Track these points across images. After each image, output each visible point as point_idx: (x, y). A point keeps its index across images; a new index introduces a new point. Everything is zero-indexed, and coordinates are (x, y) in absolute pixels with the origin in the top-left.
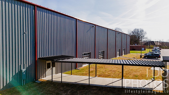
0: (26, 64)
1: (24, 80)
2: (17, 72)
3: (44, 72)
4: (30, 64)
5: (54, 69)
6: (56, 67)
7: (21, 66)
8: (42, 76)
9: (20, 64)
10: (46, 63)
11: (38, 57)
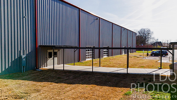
0: (26, 50)
1: (24, 67)
2: (16, 57)
3: (46, 61)
4: (30, 51)
5: (56, 59)
6: (58, 57)
7: (20, 51)
8: (43, 65)
9: (19, 50)
10: (47, 52)
11: (39, 45)
